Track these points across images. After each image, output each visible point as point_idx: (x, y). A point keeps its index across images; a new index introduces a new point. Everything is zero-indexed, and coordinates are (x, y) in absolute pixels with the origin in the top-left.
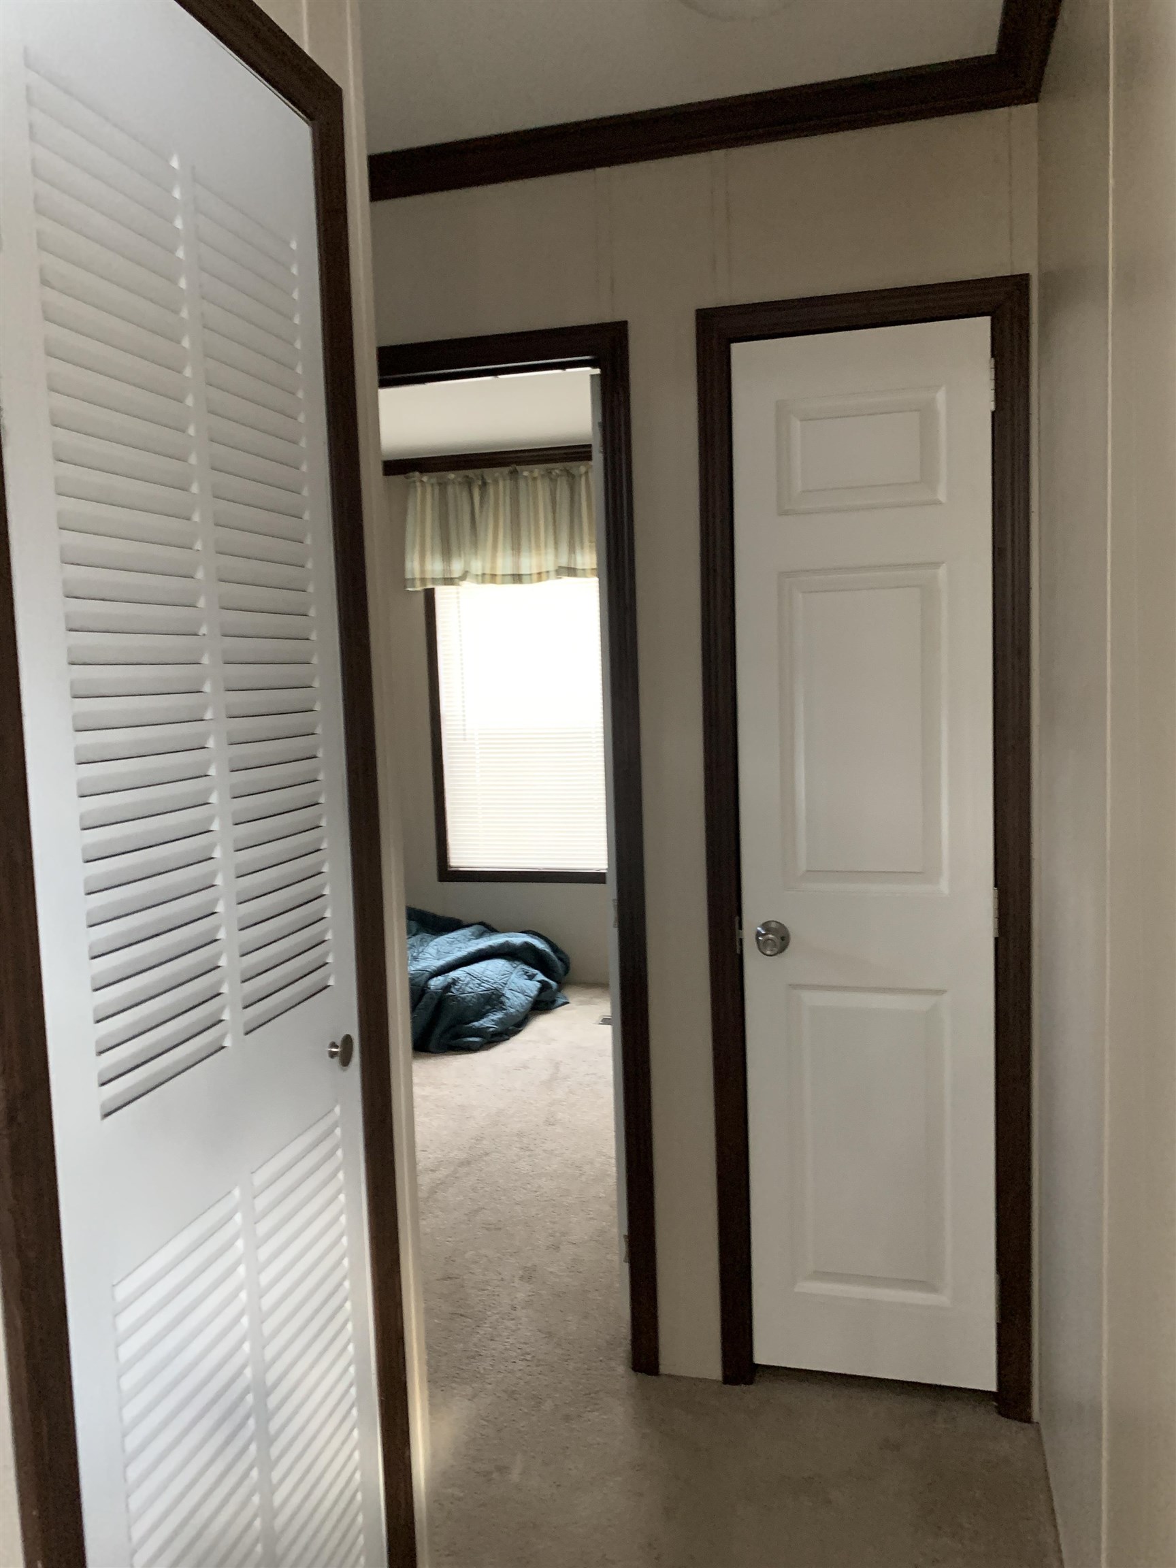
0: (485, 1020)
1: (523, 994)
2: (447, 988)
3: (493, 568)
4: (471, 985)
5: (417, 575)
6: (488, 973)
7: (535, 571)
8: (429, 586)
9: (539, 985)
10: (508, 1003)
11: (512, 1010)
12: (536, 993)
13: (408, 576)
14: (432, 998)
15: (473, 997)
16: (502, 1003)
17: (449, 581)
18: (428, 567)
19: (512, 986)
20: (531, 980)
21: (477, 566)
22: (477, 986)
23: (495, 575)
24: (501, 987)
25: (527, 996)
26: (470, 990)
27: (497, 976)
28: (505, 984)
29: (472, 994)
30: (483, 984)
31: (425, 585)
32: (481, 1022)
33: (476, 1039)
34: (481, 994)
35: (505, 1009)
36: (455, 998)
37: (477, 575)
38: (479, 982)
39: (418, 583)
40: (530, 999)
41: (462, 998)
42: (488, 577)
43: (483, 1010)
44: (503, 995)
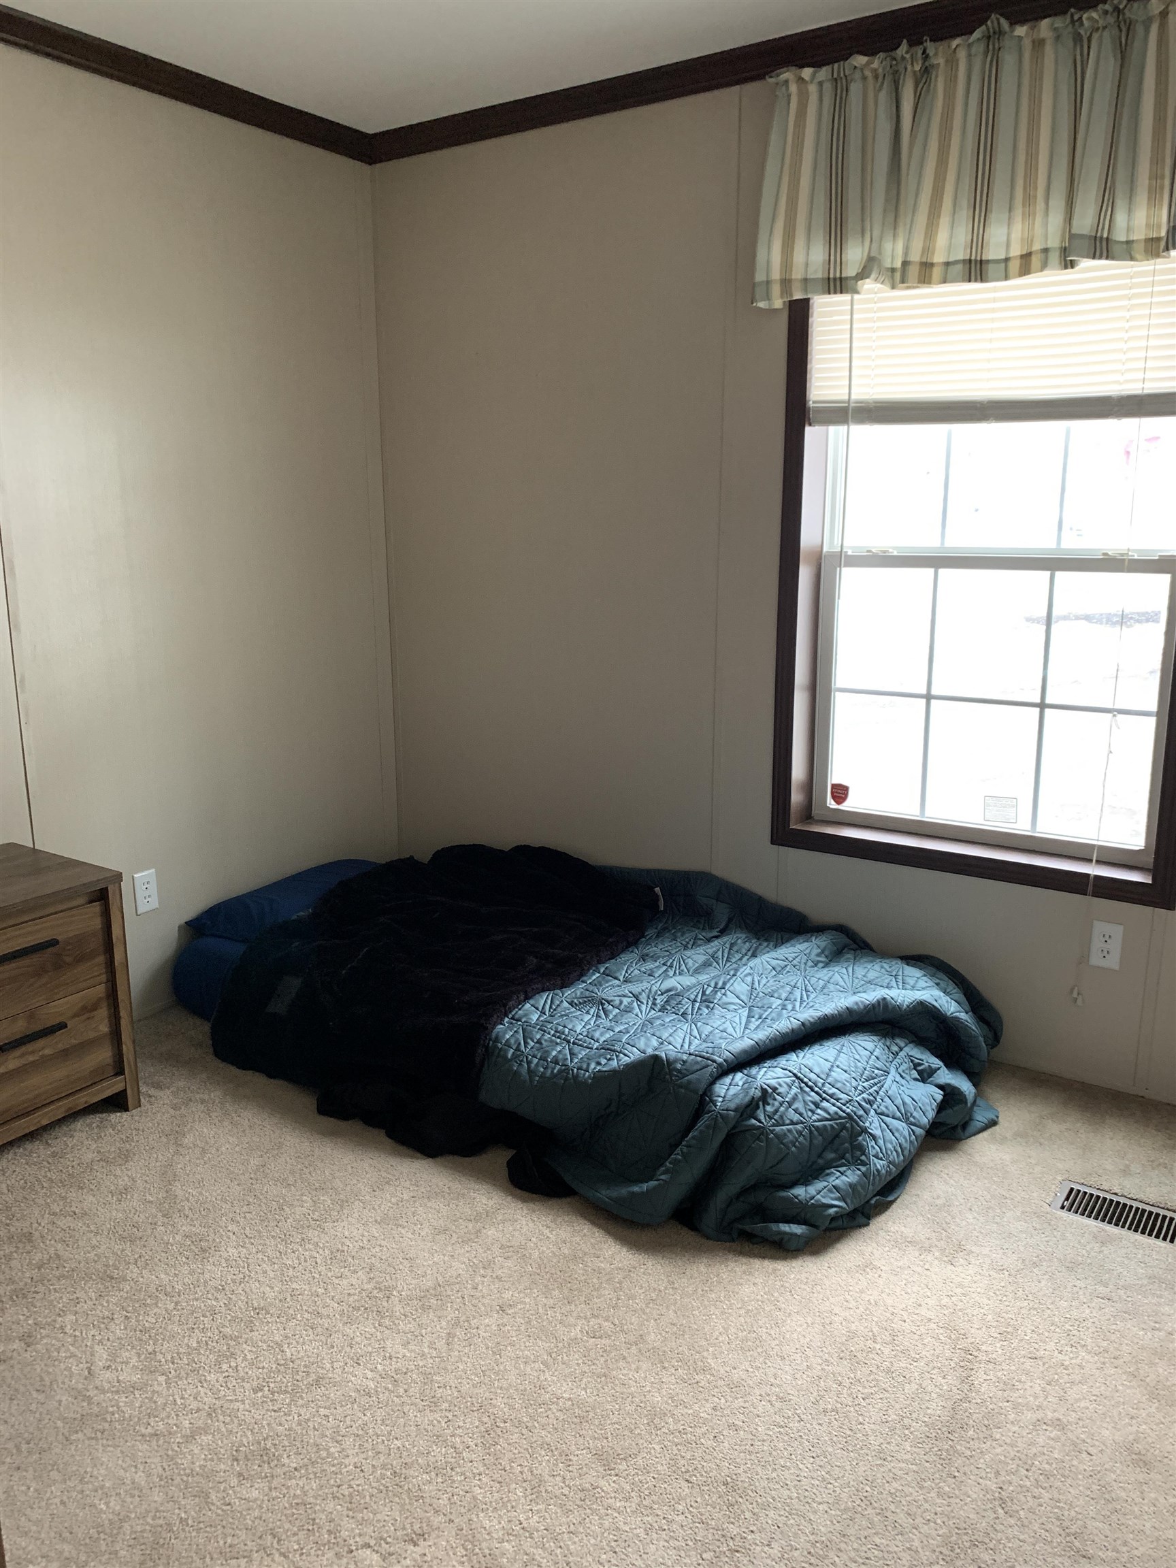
0: (820, 1185)
1: (907, 1121)
2: (750, 1107)
3: (928, 249)
4: (798, 1105)
5: (776, 275)
6: (837, 1074)
7: (1016, 251)
8: (798, 296)
9: (939, 1095)
10: (872, 1148)
11: (879, 1164)
12: (931, 1114)
13: (760, 277)
14: (715, 1126)
15: (800, 1133)
16: (862, 1150)
17: (837, 284)
18: (799, 257)
19: (887, 1105)
20: (923, 1080)
21: (894, 251)
22: (813, 1107)
23: (932, 265)
24: (861, 1112)
25: (914, 1125)
26: (796, 1117)
27: (854, 1083)
28: (870, 1103)
29: (799, 1127)
30: (825, 1104)
31: (791, 295)
32: (812, 1190)
33: (797, 1229)
34: (817, 1128)
35: (863, 1163)
36: (762, 1132)
37: (893, 270)
38: (817, 1098)
39: (776, 289)
40: (919, 1131)
41: (776, 1136)
42: (913, 271)
43: (821, 1161)
44: (864, 1131)
